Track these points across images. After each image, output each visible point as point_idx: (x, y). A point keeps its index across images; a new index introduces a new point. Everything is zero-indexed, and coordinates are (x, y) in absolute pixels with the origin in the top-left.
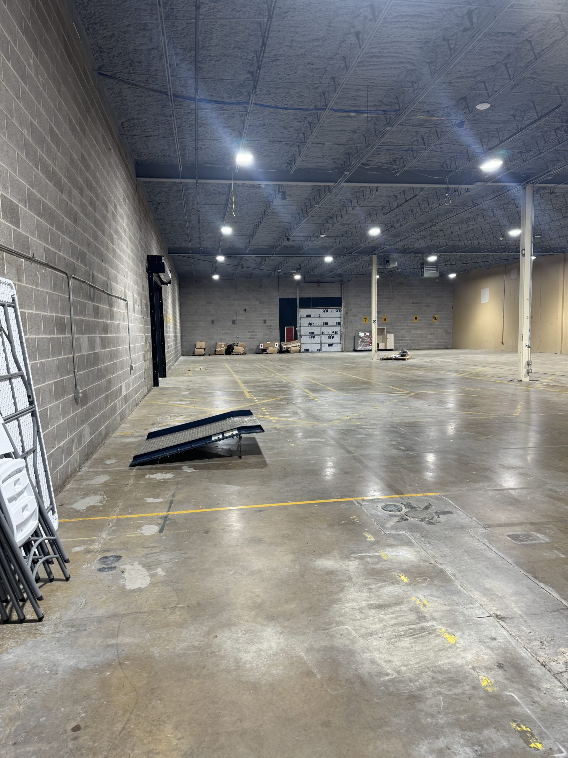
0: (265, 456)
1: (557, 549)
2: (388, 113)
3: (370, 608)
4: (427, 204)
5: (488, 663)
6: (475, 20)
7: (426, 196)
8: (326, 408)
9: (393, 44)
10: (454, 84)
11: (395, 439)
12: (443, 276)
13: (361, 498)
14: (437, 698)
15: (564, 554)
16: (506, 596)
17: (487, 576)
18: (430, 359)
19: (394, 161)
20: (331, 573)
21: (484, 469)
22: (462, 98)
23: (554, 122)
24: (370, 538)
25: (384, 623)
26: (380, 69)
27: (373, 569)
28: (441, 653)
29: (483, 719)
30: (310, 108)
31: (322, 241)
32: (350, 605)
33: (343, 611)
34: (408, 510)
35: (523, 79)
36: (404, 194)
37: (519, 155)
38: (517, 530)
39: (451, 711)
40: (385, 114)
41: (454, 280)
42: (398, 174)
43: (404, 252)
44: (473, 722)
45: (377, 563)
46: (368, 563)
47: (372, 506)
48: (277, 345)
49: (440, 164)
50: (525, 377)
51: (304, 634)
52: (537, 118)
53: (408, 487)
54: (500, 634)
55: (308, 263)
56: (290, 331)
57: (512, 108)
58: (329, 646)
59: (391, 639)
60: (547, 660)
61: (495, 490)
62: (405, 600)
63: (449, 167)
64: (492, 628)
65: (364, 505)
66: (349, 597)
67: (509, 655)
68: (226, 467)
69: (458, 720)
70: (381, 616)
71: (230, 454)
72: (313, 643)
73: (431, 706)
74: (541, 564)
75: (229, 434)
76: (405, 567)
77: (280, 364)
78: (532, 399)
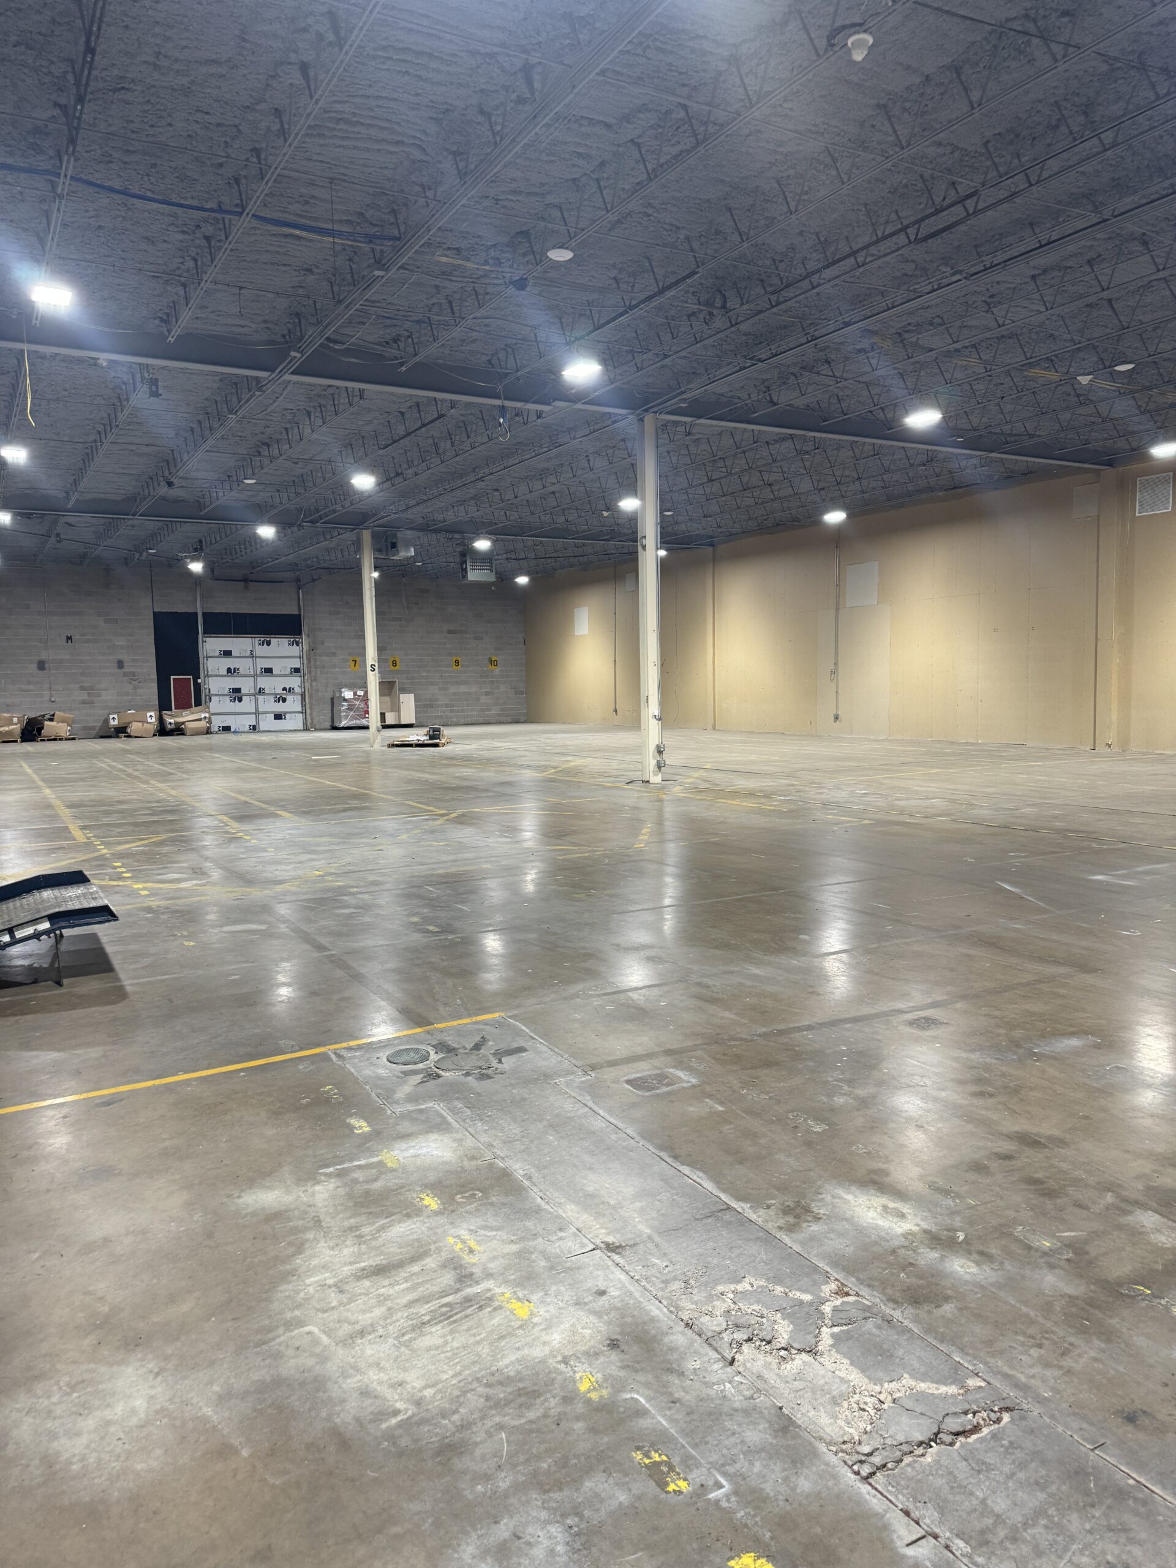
0: (122, 975)
1: (710, 1096)
2: (378, 241)
3: (359, 1278)
4: (464, 435)
5: (592, 1343)
6: (537, 85)
7: (462, 418)
8: (270, 854)
9: (380, 103)
10: (505, 203)
11: (417, 910)
12: (504, 580)
13: (345, 1045)
14: (496, 1438)
15: (721, 1103)
16: (625, 1203)
17: (590, 1169)
18: (485, 743)
19: (395, 340)
20: (276, 1216)
21: (585, 955)
22: (522, 232)
23: (686, 302)
24: (360, 1127)
25: (389, 1304)
26: (355, 147)
27: (367, 1193)
28: (503, 1343)
29: (583, 1458)
30: (208, 206)
31: (249, 493)
32: (316, 1278)
33: (302, 1295)
34: (441, 1055)
35: (629, 214)
36: (419, 412)
37: (630, 357)
38: (643, 1069)
39: (522, 1458)
40: (371, 242)
41: (523, 589)
42: (404, 369)
43: (426, 527)
44: (563, 1471)
45: (375, 1180)
46: (355, 1181)
47: (368, 1059)
48: (152, 717)
49: (485, 358)
50: (655, 775)
51: (212, 1363)
52: (656, 290)
53: (442, 1009)
54: (612, 1281)
55: (218, 539)
56: (182, 686)
57: (614, 266)
58: (268, 1379)
59: (403, 1335)
60: (696, 1315)
61: (605, 994)
62: (433, 1247)
63: (503, 364)
64: (599, 1273)
65: (350, 1058)
66: (315, 1262)
67: (629, 1320)
68: (23, 1010)
69: (535, 1474)
70: (382, 1291)
71: (35, 977)
72: (233, 1380)
73: (483, 1458)
74: (684, 1129)
75: (29, 931)
76: (432, 1177)
77: (159, 760)
78: (667, 815)
